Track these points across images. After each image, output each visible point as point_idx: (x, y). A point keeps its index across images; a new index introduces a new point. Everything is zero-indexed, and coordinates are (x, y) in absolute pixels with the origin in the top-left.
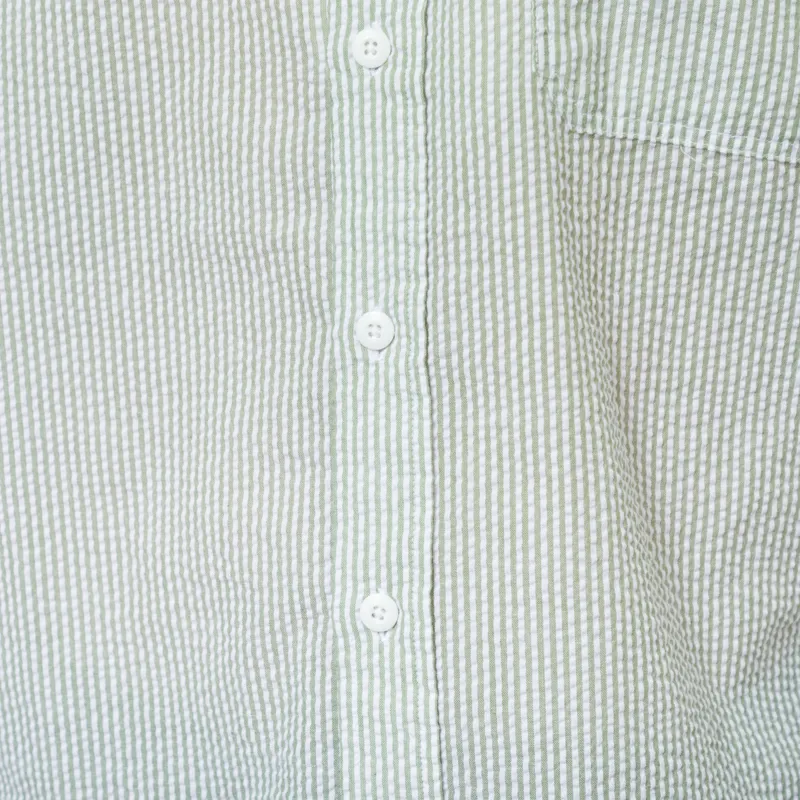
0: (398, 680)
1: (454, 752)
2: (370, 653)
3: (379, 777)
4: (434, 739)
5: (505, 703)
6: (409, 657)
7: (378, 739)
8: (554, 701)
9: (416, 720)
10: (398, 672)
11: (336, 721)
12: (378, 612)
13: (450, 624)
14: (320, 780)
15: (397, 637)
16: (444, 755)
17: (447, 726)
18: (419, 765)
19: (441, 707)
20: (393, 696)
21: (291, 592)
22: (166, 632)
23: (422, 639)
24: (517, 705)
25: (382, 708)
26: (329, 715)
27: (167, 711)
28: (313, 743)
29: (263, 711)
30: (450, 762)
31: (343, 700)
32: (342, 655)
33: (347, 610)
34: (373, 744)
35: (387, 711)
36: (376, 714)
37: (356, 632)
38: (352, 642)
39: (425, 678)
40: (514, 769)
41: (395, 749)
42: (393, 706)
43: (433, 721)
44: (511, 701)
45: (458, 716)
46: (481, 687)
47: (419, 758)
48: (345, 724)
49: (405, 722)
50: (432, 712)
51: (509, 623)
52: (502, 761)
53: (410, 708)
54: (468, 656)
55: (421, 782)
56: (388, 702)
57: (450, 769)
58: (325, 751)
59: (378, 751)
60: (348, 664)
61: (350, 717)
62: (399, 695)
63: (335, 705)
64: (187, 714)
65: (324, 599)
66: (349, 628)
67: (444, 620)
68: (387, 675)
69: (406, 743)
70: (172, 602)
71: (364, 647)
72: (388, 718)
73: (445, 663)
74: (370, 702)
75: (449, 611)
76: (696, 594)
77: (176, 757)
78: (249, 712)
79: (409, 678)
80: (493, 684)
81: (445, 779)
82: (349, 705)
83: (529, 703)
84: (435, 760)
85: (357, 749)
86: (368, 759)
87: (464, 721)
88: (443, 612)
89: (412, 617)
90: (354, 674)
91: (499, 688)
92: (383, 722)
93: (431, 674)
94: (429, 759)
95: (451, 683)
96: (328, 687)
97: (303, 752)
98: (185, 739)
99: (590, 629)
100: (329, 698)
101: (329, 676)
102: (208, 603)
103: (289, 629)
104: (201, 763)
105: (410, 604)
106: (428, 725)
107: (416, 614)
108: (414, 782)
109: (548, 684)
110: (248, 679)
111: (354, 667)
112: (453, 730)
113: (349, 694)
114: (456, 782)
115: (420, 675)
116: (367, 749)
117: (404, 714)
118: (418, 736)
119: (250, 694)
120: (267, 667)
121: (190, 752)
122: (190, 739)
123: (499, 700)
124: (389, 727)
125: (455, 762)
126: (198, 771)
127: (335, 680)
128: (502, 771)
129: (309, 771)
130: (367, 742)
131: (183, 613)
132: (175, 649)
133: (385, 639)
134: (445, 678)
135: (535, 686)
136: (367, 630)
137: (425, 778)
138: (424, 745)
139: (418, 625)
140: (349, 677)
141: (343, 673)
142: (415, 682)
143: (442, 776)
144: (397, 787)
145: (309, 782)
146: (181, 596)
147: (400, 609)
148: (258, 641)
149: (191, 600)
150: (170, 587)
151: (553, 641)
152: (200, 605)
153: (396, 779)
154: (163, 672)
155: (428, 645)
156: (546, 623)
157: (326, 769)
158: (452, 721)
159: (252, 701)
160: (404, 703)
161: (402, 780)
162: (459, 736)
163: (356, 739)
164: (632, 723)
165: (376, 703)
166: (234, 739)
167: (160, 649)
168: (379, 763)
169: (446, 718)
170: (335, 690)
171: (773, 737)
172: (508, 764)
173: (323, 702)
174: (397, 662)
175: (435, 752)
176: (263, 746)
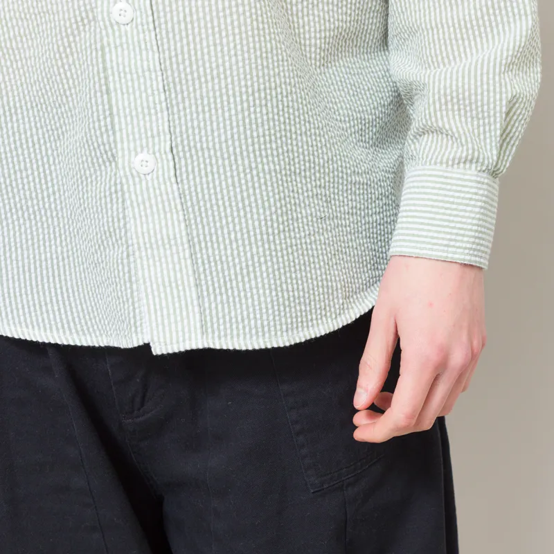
0: (137, 49)
1: (171, 85)
2: (120, 37)
3: (133, 105)
4: (160, 78)
5: (196, 54)
6: (141, 36)
7: (130, 84)
8: (222, 51)
9: (149, 70)
10: (136, 44)
11: (106, 78)
12: (122, 12)
13: (162, 14)
14: (101, 112)
15: (134, 25)
16: (166, 88)
17: (166, 70)
18: (153, 94)
19: (162, 61)
20: (135, 58)
21: (74, 11)
22: (11, 51)
23: (148, 24)
24: (203, 54)
25: (130, 66)
26: (102, 75)
27: (17, 99)
28: (95, 92)
29: (68, 83)
30: (170, 91)
31: (108, 65)
32: (105, 39)
33: (105, 14)
34: (127, 87)
35: (133, 67)
36: (127, 70)
37: (112, 25)
38: (110, 31)
39: (152, 46)
40: (204, 90)
41: (139, 88)
42: (136, 64)
43: (158, 68)
44: (199, 53)
45: (171, 64)
46: (182, 47)
47: (153, 90)
48: (111, 78)
49: (143, 71)
50: (157, 64)
51: (194, 10)
52: (197, 86)
53: (145, 63)
54: (173, 30)
55: (155, 104)
56: (133, 62)
57: (170, 95)
58: (102, 96)
59: (131, 90)
60: (109, 45)
61: (113, 74)
62: (138, 57)
63: (105, 69)
64: (27, 98)
65: (93, 12)
66: (108, 23)
67: (158, 12)
68: (131, 47)
69: (145, 84)
70: (12, 34)
71: (117, 34)
72: (134, 71)
73: (161, 35)
74: (123, 64)
75: (161, 7)
76: (295, 13)
77: (24, 123)
78: (60, 86)
79: (143, 47)
80: (188, 44)
81: (168, 101)
82: (112, 68)
83: (209, 53)
84: (162, 90)
85: (119, 91)
86: (126, 96)
87: (175, 66)
88: (157, 8)
89: (141, 12)
90: (113, 50)
91: (192, 46)
92: (131, 73)
93: (154, 42)
94: (158, 90)
95: (166, 47)
96: (100, 60)
97: (90, 98)
98: (28, 112)
99: (237, 11)
100: (101, 66)
101: (100, 53)
102: (31, 30)
103: (76, 32)
104: (38, 125)
105: (139, 6)
106: (155, 71)
107: (143, 10)
108: (152, 105)
109: (218, 42)
110: (57, 65)
111: (112, 46)
112: (169, 73)
113: (111, 61)
114: (174, 102)
115: (148, 44)
116: (124, 90)
117: (142, 66)
118: (151, 79)
119: (60, 74)
120: (67, 57)
121: (32, 119)
122: (31, 112)
123: (193, 52)
124: (135, 76)
125: (173, 91)
126: (37, 129)
127: (103, 56)
128: (198, 92)
129: (94, 108)
130: (124, 86)
131: (19, 39)
132: (17, 61)
133: (128, 28)
134: (162, 45)
135: (211, 43)
136: (117, 23)
137: (157, 102)
138: (154, 83)
139: (144, 16)
140: (110, 51)
141: (107, 50)
142: (146, 49)
143: (166, 99)
144: (143, 109)
145: (95, 114)
146: (16, 29)
147: (135, 10)
148: (60, 43)
149: (22, 31)
150: (10, 25)
151: (218, 18)
152: (27, 32)
153: (142, 103)
154: (12, 76)
155: (151, 26)
156: (214, 8)
157: (104, 106)
158: (168, 67)
159: (61, 80)
160: (142, 60)
161: (145, 104)
162: (173, 75)
163: (118, 86)
164: (265, 64)
165: (126, 64)
166: (55, 104)
167: (9, 63)
168: (132, 97)
169: (165, 67)
170: (104, 61)
171: (343, 95)
172: (201, 88)
173: (98, 69)
174: (136, 39)
175: (161, 86)
176: (71, 104)
